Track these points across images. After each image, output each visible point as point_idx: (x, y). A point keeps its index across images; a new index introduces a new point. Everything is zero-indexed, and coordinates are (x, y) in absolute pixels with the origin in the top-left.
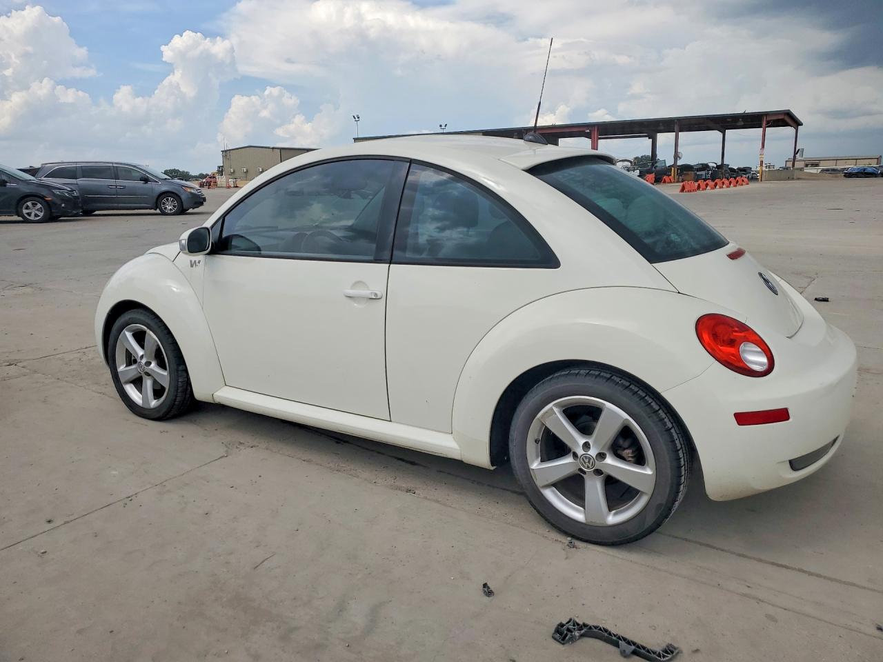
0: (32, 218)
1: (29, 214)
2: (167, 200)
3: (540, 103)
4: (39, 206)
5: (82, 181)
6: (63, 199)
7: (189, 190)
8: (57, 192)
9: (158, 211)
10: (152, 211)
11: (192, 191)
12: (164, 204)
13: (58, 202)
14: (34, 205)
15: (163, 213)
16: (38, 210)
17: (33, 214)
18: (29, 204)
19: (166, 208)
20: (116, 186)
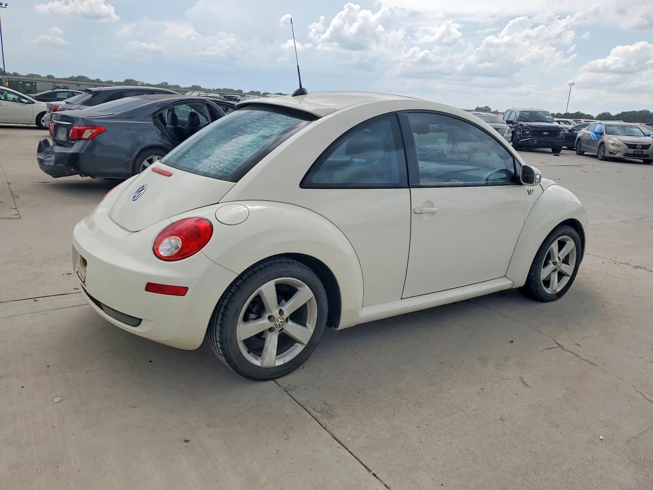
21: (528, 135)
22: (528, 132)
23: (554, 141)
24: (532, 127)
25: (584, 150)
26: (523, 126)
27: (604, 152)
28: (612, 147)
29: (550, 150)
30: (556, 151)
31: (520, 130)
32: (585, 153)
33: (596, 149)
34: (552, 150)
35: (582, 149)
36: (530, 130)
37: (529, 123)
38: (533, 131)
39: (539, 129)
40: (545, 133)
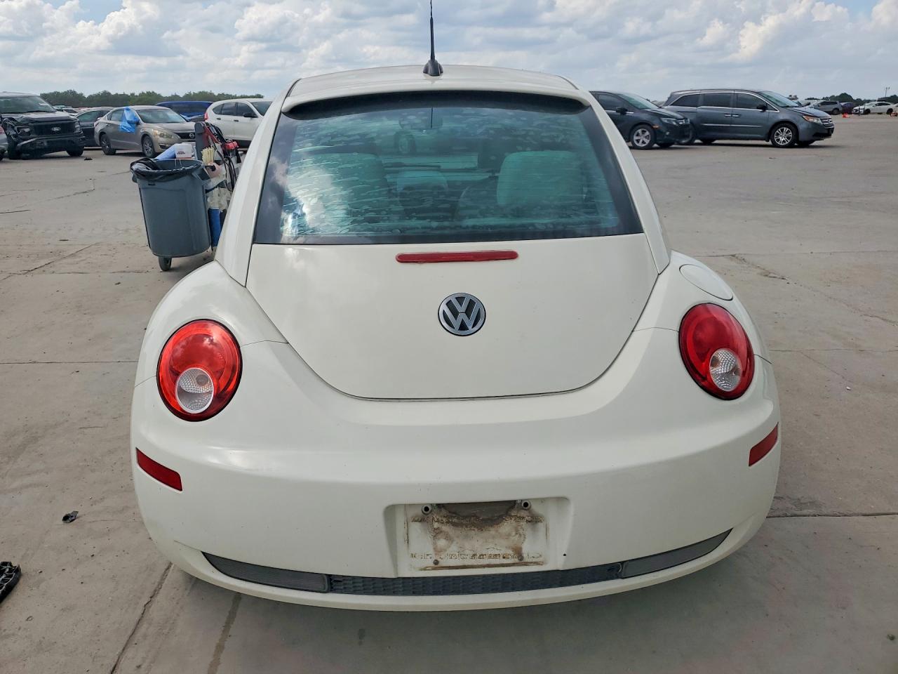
0: (640, 145)
1: (638, 141)
2: (782, 130)
3: (432, 19)
4: (647, 133)
5: (702, 109)
6: (669, 127)
7: (811, 120)
8: (665, 120)
9: (770, 143)
10: (764, 142)
11: (815, 121)
12: (778, 134)
13: (663, 129)
14: (644, 132)
15: (775, 145)
16: (646, 137)
17: (641, 141)
18: (640, 131)
19: (778, 140)
20: (732, 114)
21: (29, 133)
22: (27, 130)
23: (72, 139)
24: (32, 121)
25: (116, 147)
26: (16, 121)
27: (152, 147)
28: (162, 140)
29: (65, 153)
30: (75, 153)
31: (13, 127)
32: (117, 152)
33: (138, 144)
34: (68, 152)
35: (112, 147)
36: (31, 126)
37: (25, 116)
38: (35, 127)
39: (45, 123)
40: (56, 129)
